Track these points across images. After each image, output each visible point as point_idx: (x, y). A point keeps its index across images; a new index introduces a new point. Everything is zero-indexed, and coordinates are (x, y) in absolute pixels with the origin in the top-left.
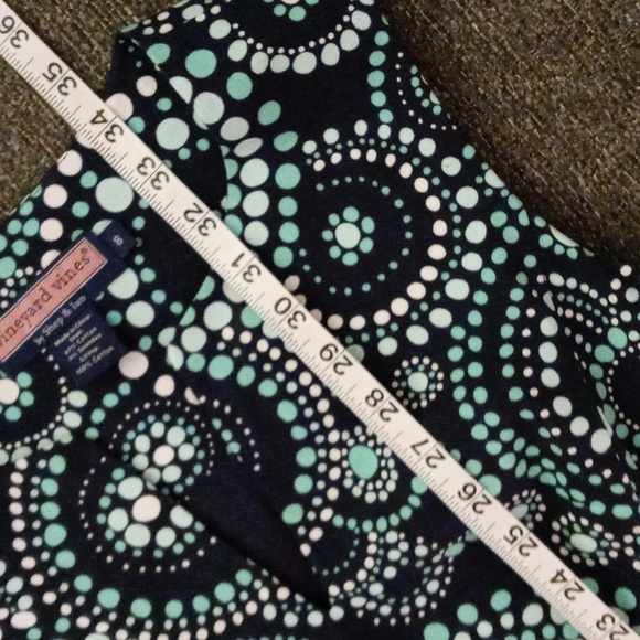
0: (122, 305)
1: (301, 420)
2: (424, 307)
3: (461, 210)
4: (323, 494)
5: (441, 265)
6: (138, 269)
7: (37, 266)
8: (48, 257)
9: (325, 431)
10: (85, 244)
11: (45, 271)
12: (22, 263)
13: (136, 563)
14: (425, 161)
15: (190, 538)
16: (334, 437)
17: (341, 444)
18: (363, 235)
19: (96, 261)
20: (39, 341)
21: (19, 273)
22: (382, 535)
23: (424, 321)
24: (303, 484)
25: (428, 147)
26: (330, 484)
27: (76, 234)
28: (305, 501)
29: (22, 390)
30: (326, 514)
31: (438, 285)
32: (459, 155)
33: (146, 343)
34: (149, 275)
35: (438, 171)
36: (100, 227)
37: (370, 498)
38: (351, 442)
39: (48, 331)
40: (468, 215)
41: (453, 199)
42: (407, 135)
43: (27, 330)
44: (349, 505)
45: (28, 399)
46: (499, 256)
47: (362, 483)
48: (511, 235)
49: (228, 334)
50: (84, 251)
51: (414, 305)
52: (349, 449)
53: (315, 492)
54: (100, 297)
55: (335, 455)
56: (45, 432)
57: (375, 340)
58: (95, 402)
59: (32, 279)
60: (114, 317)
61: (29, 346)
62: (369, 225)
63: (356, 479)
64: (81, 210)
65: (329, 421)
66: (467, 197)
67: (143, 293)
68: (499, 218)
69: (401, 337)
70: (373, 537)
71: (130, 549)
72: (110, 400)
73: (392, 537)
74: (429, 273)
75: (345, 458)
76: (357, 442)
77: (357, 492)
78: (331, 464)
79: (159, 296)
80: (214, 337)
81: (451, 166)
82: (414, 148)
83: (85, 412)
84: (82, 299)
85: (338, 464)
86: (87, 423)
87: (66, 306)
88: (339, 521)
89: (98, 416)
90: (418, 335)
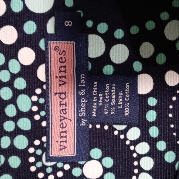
0: (105, 59)
6: (94, 31)
7: (40, 84)
8: (41, 73)
10: (53, 44)
11: (47, 83)
19: (68, 47)
20: (83, 123)
21: (35, 98)
27: (42, 44)
29: (100, 160)
33: (137, 66)
34: (103, 27)
36: (50, 27)
39: (83, 113)
43: (71, 127)
45: (109, 162)
50: (56, 49)
54: (90, 66)
56: (136, 171)
58: (144, 126)
59: (44, 94)
60: (108, 70)
61: (80, 130)
67: (110, 41)
72: (151, 116)
79: (119, 34)
83: (145, 137)
84: (82, 76)
86: (152, 142)
87: (79, 89)
89: (154, 132)
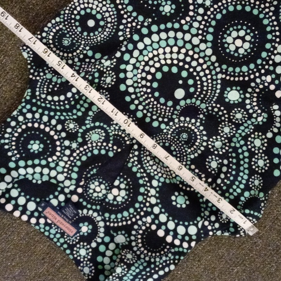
0: (60, 202)
1: (86, 154)
2: (51, 127)
3: (24, 120)
4: (105, 147)
5: (40, 124)
6: (50, 199)
7: (51, 224)
8: (49, 221)
9: (88, 148)
10: (44, 212)
11: (53, 222)
12: (51, 228)
13: (130, 193)
14: (13, 130)
15: (122, 180)
16: (90, 145)
17: (91, 143)
18: (35, 143)
19: (49, 210)
20: (70, 222)
21: (54, 228)
22: (112, 131)
23: (55, 126)
24: (103, 152)
25: (9, 130)
26: (102, 145)
27: (42, 215)
28: (107, 151)
29: (84, 225)
30: (110, 145)
31: (45, 124)
32: (10, 122)
33: (69, 196)
34: (51, 196)
35: (15, 127)
36: (40, 209)
37: (104, 134)
38: (91, 141)
39: (67, 220)
40: (25, 118)
41: (22, 122)
42: (7, 136)
43: (68, 225)
44: (107, 140)
45: (86, 224)
46: (34, 109)
47: (101, 137)
48: (28, 107)
49: (65, 174)
50: (46, 213)
51: (51, 129)
52: (92, 141)
53: (105, 149)
54: (58, 208)
55: (94, 144)
56: (94, 219)
57: (62, 138)
58: (85, 207)
59: (55, 225)
60: (63, 204)
61: (72, 224)
62: (32, 142)
63: (100, 139)
64: (36, 214)
65: (85, 147)
66: (21, 118)
67: (56, 197)
68: (25, 111)
69: (60, 132)
70: (113, 133)
71: (126, 195)
72: (85, 203)
73: (112, 128)
74: (42, 127)
75: (95, 142)
76: (90, 139)
77: (103, 138)
78: (97, 145)
79: (57, 193)
80: (66, 178)
81: (13, 124)
82: (10, 133)
83: (88, 209)
84: (58, 212)
85: (97, 143)
86: (91, 209)
87: (61, 216)
88: (111, 142)
89: (89, 206)
90: (59, 127)
